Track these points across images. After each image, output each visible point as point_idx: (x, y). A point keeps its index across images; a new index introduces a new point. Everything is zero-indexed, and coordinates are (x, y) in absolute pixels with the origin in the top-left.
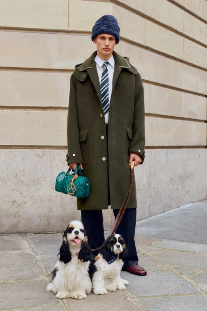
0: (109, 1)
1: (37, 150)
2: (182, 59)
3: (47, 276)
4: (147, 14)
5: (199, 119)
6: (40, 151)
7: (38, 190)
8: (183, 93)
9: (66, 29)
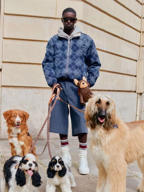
0: (81, 1)
1: (34, 90)
2: (123, 37)
3: (41, 164)
4: (103, 9)
5: (132, 74)
6: (36, 90)
7: (34, 113)
8: (122, 58)
9: (55, 17)
